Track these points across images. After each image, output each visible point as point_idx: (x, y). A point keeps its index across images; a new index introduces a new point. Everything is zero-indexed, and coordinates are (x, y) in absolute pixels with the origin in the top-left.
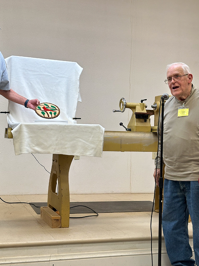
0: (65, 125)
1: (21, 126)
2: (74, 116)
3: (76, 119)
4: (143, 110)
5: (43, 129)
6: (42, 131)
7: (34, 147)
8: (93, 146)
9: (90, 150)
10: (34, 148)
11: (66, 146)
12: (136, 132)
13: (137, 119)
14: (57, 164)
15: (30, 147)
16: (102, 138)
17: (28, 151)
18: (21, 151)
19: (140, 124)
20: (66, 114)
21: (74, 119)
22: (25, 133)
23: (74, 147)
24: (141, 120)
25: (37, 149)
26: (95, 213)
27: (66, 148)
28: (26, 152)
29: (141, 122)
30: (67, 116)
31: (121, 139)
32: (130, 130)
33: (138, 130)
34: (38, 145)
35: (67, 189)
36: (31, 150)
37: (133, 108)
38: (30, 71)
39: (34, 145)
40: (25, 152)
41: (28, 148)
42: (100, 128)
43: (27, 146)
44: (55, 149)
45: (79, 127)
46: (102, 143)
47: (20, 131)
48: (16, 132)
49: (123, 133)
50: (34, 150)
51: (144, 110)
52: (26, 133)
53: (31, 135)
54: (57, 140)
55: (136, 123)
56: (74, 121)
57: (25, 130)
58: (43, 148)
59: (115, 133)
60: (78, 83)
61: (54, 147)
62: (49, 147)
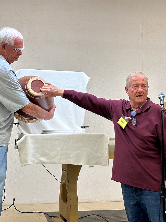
0: (70, 135)
1: (26, 137)
2: (83, 124)
3: (85, 127)
5: (48, 139)
6: (47, 141)
7: (39, 157)
10: (39, 159)
11: (71, 156)
14: (66, 173)
15: (36, 158)
17: (33, 161)
18: (26, 162)
20: (75, 123)
21: (82, 127)
22: (30, 144)
25: (43, 159)
27: (71, 158)
28: (32, 163)
30: (76, 125)
34: (44, 155)
35: (75, 199)
36: (36, 161)
39: (39, 156)
40: (30, 163)
41: (33, 159)
43: (32, 157)
44: (60, 159)
47: (24, 143)
48: (21, 143)
50: (39, 160)
52: (32, 144)
53: (37, 146)
54: (62, 150)
56: (83, 129)
57: (30, 141)
58: (48, 159)
61: (59, 157)
62: (54, 157)
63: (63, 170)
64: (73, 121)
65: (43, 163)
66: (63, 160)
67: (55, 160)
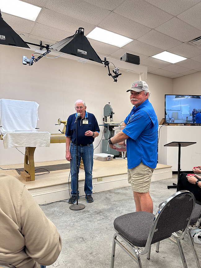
0: (30, 133)
1: (7, 134)
8: (45, 142)
9: (44, 144)
11: (31, 143)
14: (28, 151)
15: (13, 145)
16: (50, 138)
17: (11, 146)
18: (7, 146)
21: (36, 128)
23: (35, 143)
25: (16, 145)
26: (48, 171)
31: (59, 137)
32: (63, 133)
34: (17, 143)
37: (64, 123)
38: (12, 106)
40: (9, 147)
42: (48, 133)
43: (11, 144)
44: (26, 145)
45: (37, 133)
46: (49, 140)
47: (6, 137)
48: (5, 137)
49: (60, 135)
52: (10, 138)
53: (13, 139)
54: (26, 140)
57: (9, 136)
58: (19, 145)
59: (56, 135)
60: (37, 112)
61: (25, 144)
62: (22, 144)
63: (26, 149)
64: (31, 126)
65: (16, 147)
67: (22, 145)
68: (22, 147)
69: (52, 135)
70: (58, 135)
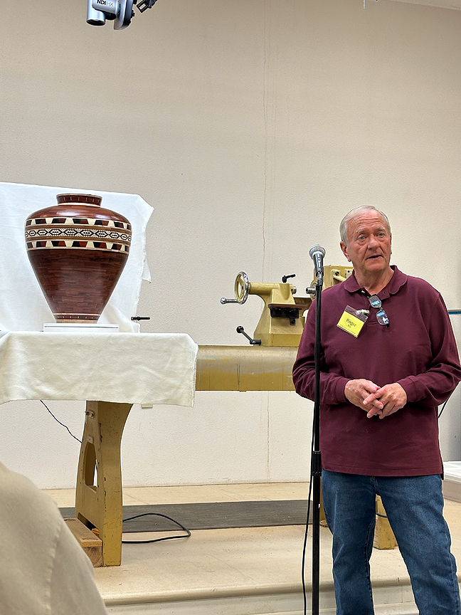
0: (110, 337)
1: (9, 339)
2: (135, 312)
3: (139, 319)
4: (287, 298)
5: (59, 345)
6: (58, 349)
7: (38, 385)
10: (38, 388)
11: (112, 383)
12: (274, 346)
13: (274, 319)
14: (95, 421)
15: (31, 387)
16: (193, 365)
17: (24, 394)
18: (7, 394)
19: (281, 331)
20: (117, 309)
21: (134, 319)
22: (18, 354)
23: (130, 385)
24: (284, 320)
25: (46, 389)
26: (184, 530)
27: (111, 387)
28: (21, 398)
29: (284, 325)
31: (238, 365)
32: (259, 343)
33: (276, 343)
34: (49, 380)
35: (116, 479)
36: (31, 393)
37: (265, 294)
39: (38, 382)
40: (16, 396)
41: (24, 388)
42: (187, 342)
43: (22, 384)
44: (86, 390)
45: (144, 337)
46: (192, 376)
49: (242, 351)
50: (37, 391)
51: (289, 299)
52: (22, 355)
53: (33, 360)
54: (91, 369)
55: (271, 328)
56: (134, 323)
57: (17, 347)
58: (59, 389)
59: (226, 350)
60: (143, 242)
61: (85, 385)
62: (73, 385)
63: (87, 414)
65: (44, 398)
66: (92, 392)
67: (73, 392)
68: (73, 398)
69: (203, 352)
70: (234, 353)
